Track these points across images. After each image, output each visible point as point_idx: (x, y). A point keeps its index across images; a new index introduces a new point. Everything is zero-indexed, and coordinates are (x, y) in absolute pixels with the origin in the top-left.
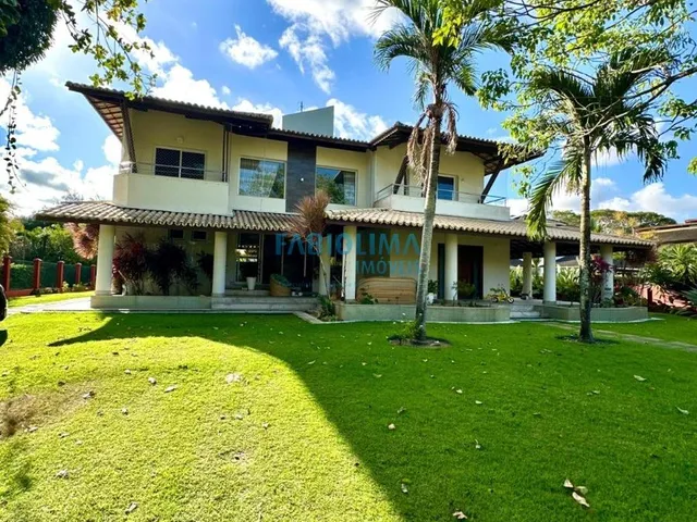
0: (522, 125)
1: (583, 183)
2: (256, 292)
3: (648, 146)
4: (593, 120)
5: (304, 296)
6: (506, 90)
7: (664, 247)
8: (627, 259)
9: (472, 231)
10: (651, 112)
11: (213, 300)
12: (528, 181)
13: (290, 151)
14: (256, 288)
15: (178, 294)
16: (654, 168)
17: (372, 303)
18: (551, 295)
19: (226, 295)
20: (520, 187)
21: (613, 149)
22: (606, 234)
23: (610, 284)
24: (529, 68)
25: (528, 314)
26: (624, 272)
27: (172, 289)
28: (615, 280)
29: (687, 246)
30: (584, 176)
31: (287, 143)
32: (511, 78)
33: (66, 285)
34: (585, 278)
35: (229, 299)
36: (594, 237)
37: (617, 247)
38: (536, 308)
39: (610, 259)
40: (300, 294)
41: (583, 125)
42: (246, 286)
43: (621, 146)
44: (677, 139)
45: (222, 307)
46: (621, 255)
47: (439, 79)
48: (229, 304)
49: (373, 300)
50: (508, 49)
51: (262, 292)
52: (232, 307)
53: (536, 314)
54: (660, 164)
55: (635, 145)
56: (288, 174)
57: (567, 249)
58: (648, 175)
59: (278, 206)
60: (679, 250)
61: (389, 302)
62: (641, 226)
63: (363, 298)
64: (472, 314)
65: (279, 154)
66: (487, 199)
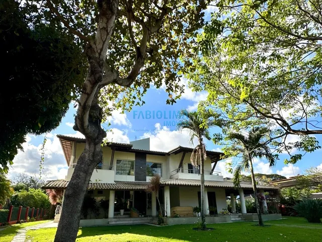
0: (228, 149)
1: (250, 168)
2: (124, 216)
3: (269, 156)
4: (251, 149)
5: (144, 217)
6: (221, 139)
7: (284, 188)
8: (270, 194)
9: (213, 186)
10: (268, 145)
11: (109, 220)
12: (232, 167)
13: (136, 157)
14: (124, 214)
15: (91, 218)
16: (272, 163)
17: (178, 217)
18: (245, 211)
19: (114, 218)
20: (229, 170)
21: (258, 157)
22: (261, 185)
23: (266, 205)
24: (228, 132)
25: (237, 219)
26: (270, 200)
27: (88, 216)
28: (267, 203)
29: (292, 188)
30: (250, 166)
31: (135, 154)
32: (223, 135)
33: (29, 218)
34: (257, 202)
35: (116, 220)
36: (257, 187)
37: (265, 190)
38: (239, 216)
39: (264, 194)
40: (143, 216)
41: (247, 150)
42: (120, 214)
43: (260, 156)
44: (278, 153)
45: (113, 223)
46: (267, 193)
47: (200, 136)
48: (116, 222)
49: (178, 216)
50: (221, 127)
51: (127, 216)
52: (118, 223)
53: (240, 219)
54: (274, 161)
55: (265, 156)
56: (136, 166)
57: (248, 192)
58: (271, 165)
59: (132, 179)
60: (287, 190)
61: (184, 217)
62: (273, 180)
63: (174, 215)
64: (217, 219)
65: (132, 158)
66: (214, 173)
